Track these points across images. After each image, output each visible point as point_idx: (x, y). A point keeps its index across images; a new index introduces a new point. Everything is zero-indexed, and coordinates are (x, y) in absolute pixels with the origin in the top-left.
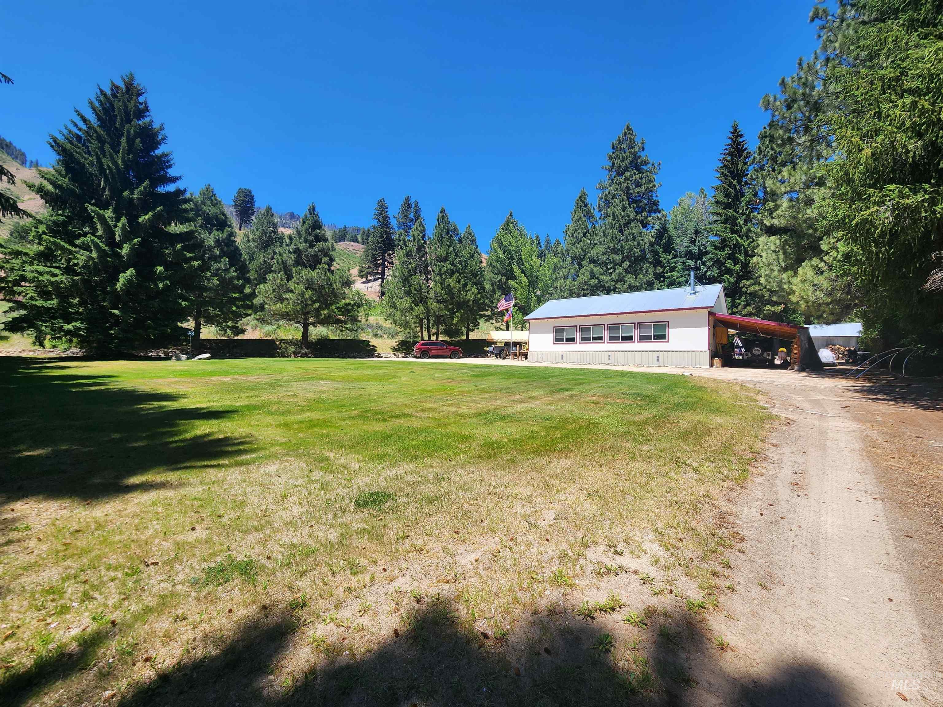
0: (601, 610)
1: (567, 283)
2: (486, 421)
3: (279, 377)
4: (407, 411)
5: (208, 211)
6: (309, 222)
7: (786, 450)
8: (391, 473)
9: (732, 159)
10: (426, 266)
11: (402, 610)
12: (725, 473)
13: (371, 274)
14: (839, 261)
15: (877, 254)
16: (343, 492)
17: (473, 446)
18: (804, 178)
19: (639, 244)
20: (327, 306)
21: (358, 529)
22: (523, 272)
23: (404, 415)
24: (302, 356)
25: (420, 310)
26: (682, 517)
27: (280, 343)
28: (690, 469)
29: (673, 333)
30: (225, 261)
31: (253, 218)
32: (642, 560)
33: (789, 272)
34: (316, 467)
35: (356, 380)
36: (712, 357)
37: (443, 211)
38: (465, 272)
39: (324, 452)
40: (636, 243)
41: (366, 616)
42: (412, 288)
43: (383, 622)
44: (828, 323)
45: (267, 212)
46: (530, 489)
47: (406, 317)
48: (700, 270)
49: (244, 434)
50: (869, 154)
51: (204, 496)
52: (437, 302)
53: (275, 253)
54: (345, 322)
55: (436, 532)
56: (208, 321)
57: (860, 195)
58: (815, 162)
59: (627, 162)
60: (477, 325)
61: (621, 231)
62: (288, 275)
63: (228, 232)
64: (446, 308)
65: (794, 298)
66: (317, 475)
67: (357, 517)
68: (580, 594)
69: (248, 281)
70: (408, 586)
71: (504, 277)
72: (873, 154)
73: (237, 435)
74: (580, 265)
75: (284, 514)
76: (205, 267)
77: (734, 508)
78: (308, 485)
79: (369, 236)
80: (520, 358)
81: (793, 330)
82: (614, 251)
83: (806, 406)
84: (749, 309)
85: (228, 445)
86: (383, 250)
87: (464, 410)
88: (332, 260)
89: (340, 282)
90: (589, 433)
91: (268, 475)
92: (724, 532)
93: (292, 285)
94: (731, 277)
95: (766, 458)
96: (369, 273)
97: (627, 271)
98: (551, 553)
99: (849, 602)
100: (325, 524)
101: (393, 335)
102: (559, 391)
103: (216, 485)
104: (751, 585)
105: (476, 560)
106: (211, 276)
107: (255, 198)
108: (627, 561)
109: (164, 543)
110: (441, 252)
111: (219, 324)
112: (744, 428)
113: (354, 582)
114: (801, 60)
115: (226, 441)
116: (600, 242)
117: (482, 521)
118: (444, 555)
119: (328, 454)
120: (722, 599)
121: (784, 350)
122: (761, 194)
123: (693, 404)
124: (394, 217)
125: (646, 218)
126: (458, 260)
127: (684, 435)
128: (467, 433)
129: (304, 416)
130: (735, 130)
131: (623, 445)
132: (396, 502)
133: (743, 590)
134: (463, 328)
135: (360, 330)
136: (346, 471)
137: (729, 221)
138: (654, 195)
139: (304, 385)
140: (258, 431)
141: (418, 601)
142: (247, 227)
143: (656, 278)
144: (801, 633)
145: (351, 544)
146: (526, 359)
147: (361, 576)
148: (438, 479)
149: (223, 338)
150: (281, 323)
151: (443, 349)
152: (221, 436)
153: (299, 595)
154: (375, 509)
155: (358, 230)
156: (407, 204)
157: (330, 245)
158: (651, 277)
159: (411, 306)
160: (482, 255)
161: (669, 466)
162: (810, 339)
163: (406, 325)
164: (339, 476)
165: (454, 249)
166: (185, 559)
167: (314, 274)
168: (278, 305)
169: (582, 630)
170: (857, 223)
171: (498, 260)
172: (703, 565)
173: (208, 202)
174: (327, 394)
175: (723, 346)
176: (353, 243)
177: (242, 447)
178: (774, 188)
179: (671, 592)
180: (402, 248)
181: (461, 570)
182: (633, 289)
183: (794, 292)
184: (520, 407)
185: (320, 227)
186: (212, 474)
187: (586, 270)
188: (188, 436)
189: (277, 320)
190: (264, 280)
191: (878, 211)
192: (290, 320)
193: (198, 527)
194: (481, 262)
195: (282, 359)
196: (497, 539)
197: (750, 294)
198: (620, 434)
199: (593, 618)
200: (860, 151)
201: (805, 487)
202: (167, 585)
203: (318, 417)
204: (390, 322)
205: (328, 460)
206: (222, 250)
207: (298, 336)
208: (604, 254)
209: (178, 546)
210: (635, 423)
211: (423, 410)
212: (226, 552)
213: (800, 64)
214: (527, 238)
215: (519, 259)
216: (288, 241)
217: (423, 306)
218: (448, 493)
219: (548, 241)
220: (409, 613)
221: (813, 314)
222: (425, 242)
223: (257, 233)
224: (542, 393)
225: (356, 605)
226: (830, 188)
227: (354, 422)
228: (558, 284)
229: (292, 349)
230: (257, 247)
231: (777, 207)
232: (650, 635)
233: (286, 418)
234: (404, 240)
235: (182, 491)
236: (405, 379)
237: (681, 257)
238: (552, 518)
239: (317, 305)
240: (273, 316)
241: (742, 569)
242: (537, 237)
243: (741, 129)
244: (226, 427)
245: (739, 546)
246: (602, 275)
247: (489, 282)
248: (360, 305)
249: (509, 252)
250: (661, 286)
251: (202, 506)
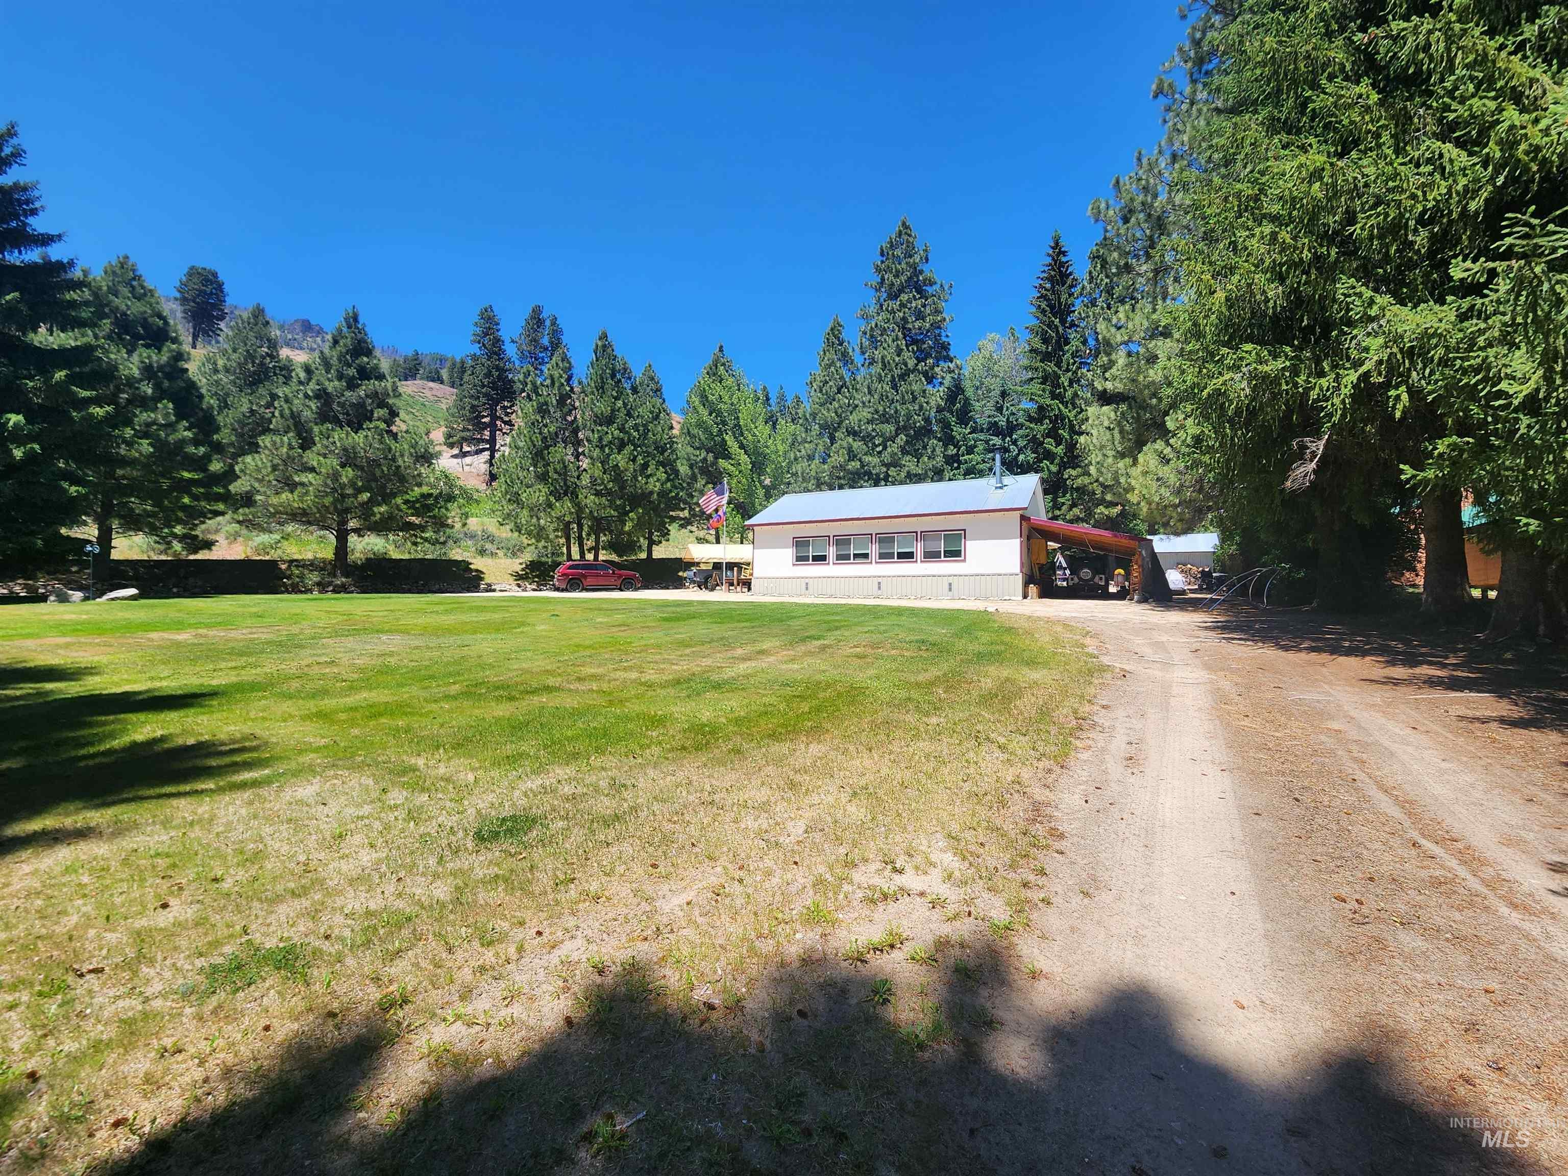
0: (875, 949)
1: (813, 466)
2: (689, 692)
3: (295, 629)
4: (551, 681)
5: (124, 307)
6: (347, 342)
7: (1120, 713)
8: (534, 783)
9: (1053, 286)
10: (575, 431)
11: (575, 988)
12: (1041, 749)
13: (470, 441)
14: (1188, 446)
15: (1232, 439)
16: (450, 822)
17: (671, 732)
18: (1146, 324)
19: (921, 407)
20: (386, 498)
21: (485, 876)
22: (742, 446)
23: (548, 689)
24: (334, 591)
25: (564, 507)
26: (983, 812)
27: (289, 566)
28: (994, 747)
29: (972, 547)
30: (166, 407)
31: (222, 325)
32: (929, 877)
33: (1127, 460)
34: (393, 784)
35: (449, 631)
36: (1026, 584)
37: (604, 337)
38: (644, 445)
39: (405, 758)
40: (917, 407)
41: (516, 1005)
42: (551, 469)
43: (545, 1010)
44: (1177, 534)
45: (256, 317)
46: (765, 791)
47: (539, 519)
48: (1009, 451)
49: (238, 736)
50: (1223, 299)
51: (173, 848)
52: (596, 495)
53: (274, 397)
54: (422, 528)
55: (621, 869)
56: (127, 523)
57: (1212, 355)
58: (1160, 302)
59: (903, 278)
60: (665, 534)
61: (895, 387)
62: (304, 439)
63: (171, 351)
64: (612, 504)
65: (1133, 498)
66: (397, 796)
67: (481, 858)
68: (845, 933)
69: (218, 448)
70: (580, 952)
71: (711, 455)
72: (1227, 299)
73: (222, 736)
74: (833, 439)
75: (344, 866)
76: (122, 418)
77: (1052, 796)
78: (382, 815)
79: (464, 372)
80: (739, 588)
81: (1133, 544)
82: (885, 418)
83: (1147, 651)
84: (1076, 511)
85: (210, 755)
86: (492, 399)
87: (651, 675)
88: (394, 414)
89: (411, 454)
90: (852, 703)
91: (301, 802)
92: (1039, 830)
93: (312, 458)
94: (1052, 463)
95: (1094, 726)
96: (464, 439)
97: (904, 452)
98: (802, 881)
99: (1186, 901)
100: (423, 874)
101: (515, 551)
102: (804, 640)
103: (197, 828)
104: (1070, 894)
105: (688, 904)
106: (134, 435)
107: (227, 288)
108: (911, 880)
109: (108, 935)
110: (603, 407)
111: (153, 530)
112: (1066, 686)
113: (489, 956)
114: (1140, 153)
115: (203, 749)
116: (864, 403)
117: (693, 844)
118: (635, 901)
119: (413, 761)
120: (1035, 916)
121: (1122, 571)
122: (1092, 342)
123: (999, 654)
124: (513, 341)
125: (932, 368)
126: (631, 423)
127: (986, 700)
128: (660, 713)
129: (357, 697)
130: (1057, 244)
131: (901, 717)
132: (547, 829)
133: (1061, 901)
134: (642, 539)
135: (451, 542)
136: (450, 787)
137: (1048, 379)
138: (943, 334)
139: (350, 642)
140: (268, 729)
141: (601, 972)
142: (210, 343)
143: (947, 463)
144: (1128, 947)
145: (475, 901)
146: (749, 589)
147: (500, 948)
148: (617, 787)
149: (163, 557)
150: (289, 528)
151: (607, 575)
152: (191, 741)
153: (391, 988)
154: (512, 844)
155: (442, 360)
156: (536, 320)
157: (389, 385)
158: (939, 460)
159: (548, 499)
160: (673, 415)
161: (966, 744)
162: (1154, 556)
163: (539, 534)
164: (440, 796)
165: (625, 405)
166: (159, 957)
167: (359, 438)
168: (284, 496)
169: (848, 981)
170: (1209, 395)
171: (700, 424)
172: (1012, 875)
173: (125, 291)
174: (396, 658)
175: (1041, 567)
176: (431, 384)
177: (238, 758)
178: (1108, 335)
179: (970, 914)
180: (529, 398)
181: (665, 920)
182: (913, 478)
183: (1133, 489)
184: (742, 668)
185: (369, 353)
186: (183, 808)
187: (842, 447)
188: (116, 743)
189: (281, 524)
190: (254, 448)
191: (1232, 379)
192: (309, 523)
193: (173, 902)
194: (672, 428)
195: (293, 596)
196: (719, 869)
197: (1078, 489)
198: (897, 702)
199: (864, 962)
200: (1212, 293)
201: (1141, 762)
202: (135, 1003)
203: (383, 699)
204: (508, 527)
205: (414, 771)
206: (157, 386)
207: (328, 553)
208: (869, 422)
209: (140, 936)
210: (918, 685)
211: (579, 679)
212: (241, 937)
213: (1139, 160)
214: (748, 391)
215: (735, 426)
216: (302, 375)
217: (571, 501)
218: (634, 809)
219: (782, 398)
220: (586, 992)
221: (1158, 519)
222: (572, 390)
223: (234, 356)
224: (778, 644)
225: (498, 990)
226: (1178, 341)
227: (454, 704)
228: (798, 468)
229: (313, 578)
230: (234, 383)
231: (1112, 363)
232: (941, 974)
233: (322, 703)
234: (534, 383)
235: (128, 843)
236: (543, 627)
237: (982, 431)
238: (801, 831)
239: (365, 496)
240: (273, 515)
241: (1060, 876)
242: (765, 388)
243: (1065, 244)
244: (198, 724)
245: (1057, 845)
246: (866, 454)
247: (685, 462)
248: (450, 498)
249: (719, 413)
250: (954, 475)
251: (174, 866)
